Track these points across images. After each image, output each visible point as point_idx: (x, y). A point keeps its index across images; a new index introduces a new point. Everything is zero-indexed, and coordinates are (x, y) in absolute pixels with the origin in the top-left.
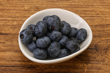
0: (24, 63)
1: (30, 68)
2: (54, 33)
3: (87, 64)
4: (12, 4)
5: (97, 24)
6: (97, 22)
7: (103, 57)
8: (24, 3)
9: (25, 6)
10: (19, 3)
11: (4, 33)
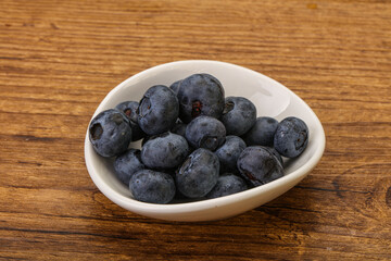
0: (98, 224)
1: (119, 237)
2: (202, 120)
3: (305, 232)
4: (73, 58)
5: (341, 119)
6: (342, 114)
7: (361, 215)
8: (111, 57)
9: (114, 63)
10: (97, 57)
11: (41, 136)
